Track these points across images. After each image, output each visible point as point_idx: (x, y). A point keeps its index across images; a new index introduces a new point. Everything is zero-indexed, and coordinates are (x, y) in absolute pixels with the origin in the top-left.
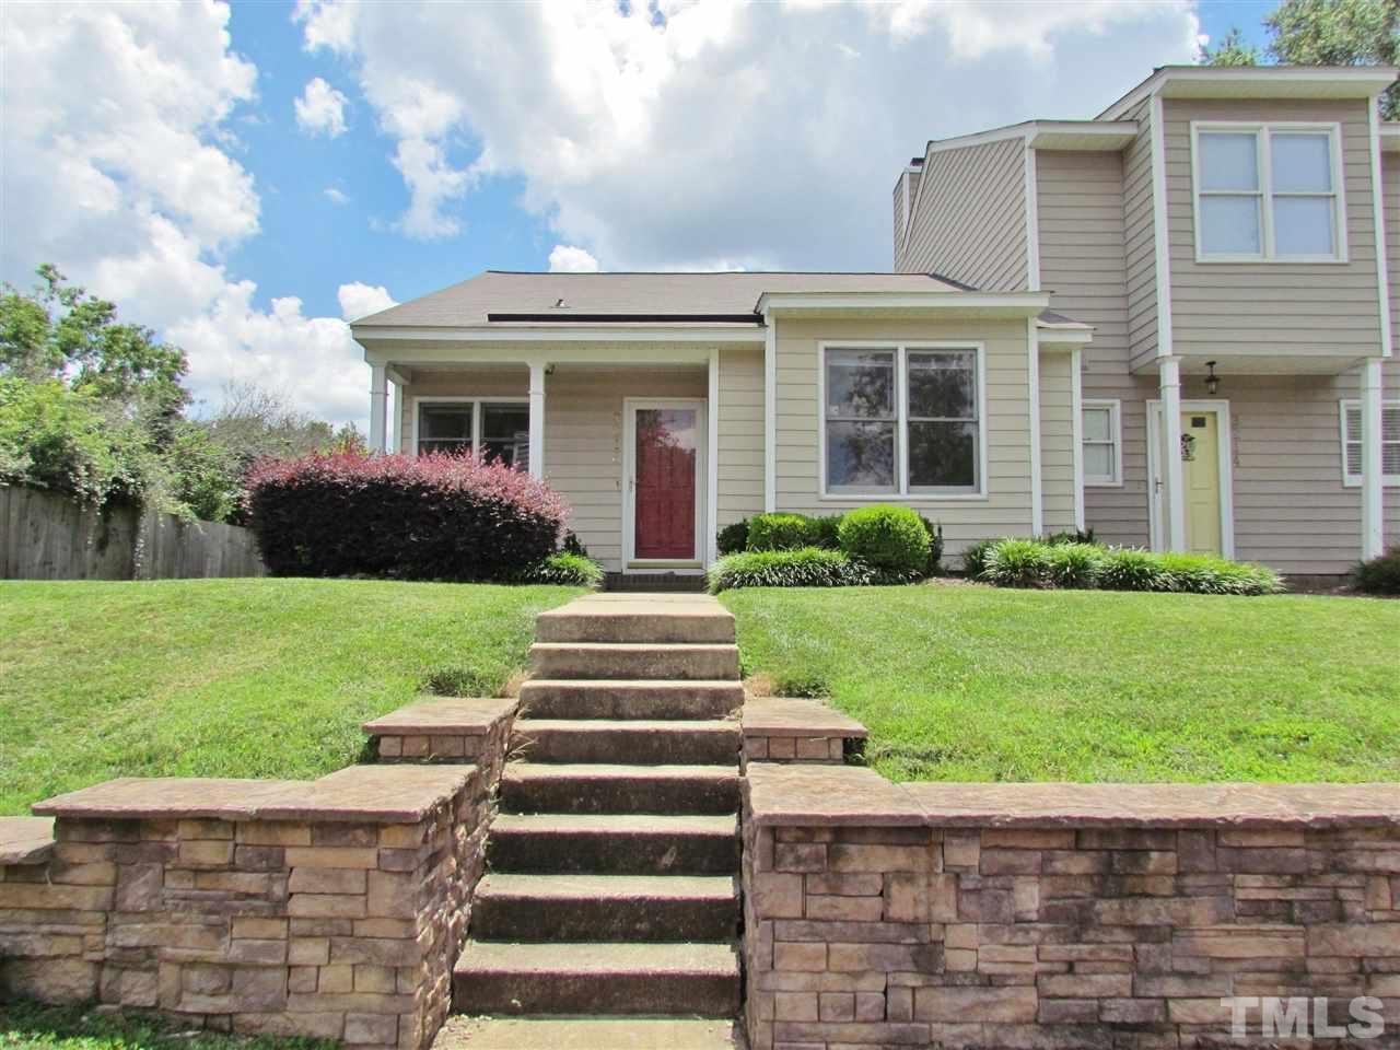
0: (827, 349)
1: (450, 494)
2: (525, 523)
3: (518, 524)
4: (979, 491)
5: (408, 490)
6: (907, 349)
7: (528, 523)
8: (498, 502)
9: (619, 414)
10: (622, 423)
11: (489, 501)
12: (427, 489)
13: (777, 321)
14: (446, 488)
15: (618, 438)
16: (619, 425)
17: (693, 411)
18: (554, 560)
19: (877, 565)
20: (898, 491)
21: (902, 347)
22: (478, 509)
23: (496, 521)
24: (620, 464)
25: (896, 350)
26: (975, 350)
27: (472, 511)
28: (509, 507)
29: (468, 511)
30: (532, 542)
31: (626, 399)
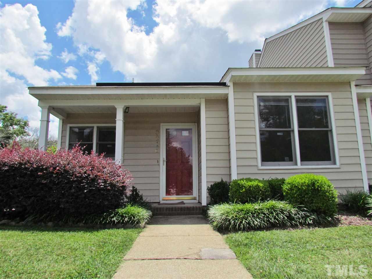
0: (258, 97)
1: (57, 173)
2: (102, 189)
3: (99, 190)
4: (335, 163)
5: (32, 170)
6: (295, 96)
7: (105, 189)
8: (87, 177)
9: (158, 130)
10: (160, 135)
11: (81, 177)
12: (42, 170)
13: (235, 84)
14: (55, 168)
15: (158, 141)
16: (158, 136)
17: (191, 129)
18: (121, 211)
19: (313, 211)
20: (296, 164)
21: (293, 95)
22: (74, 181)
23: (85, 188)
24: (159, 153)
25: (290, 97)
26: (327, 96)
27: (70, 182)
28: (93, 180)
29: (66, 183)
30: (108, 200)
31: (161, 124)
